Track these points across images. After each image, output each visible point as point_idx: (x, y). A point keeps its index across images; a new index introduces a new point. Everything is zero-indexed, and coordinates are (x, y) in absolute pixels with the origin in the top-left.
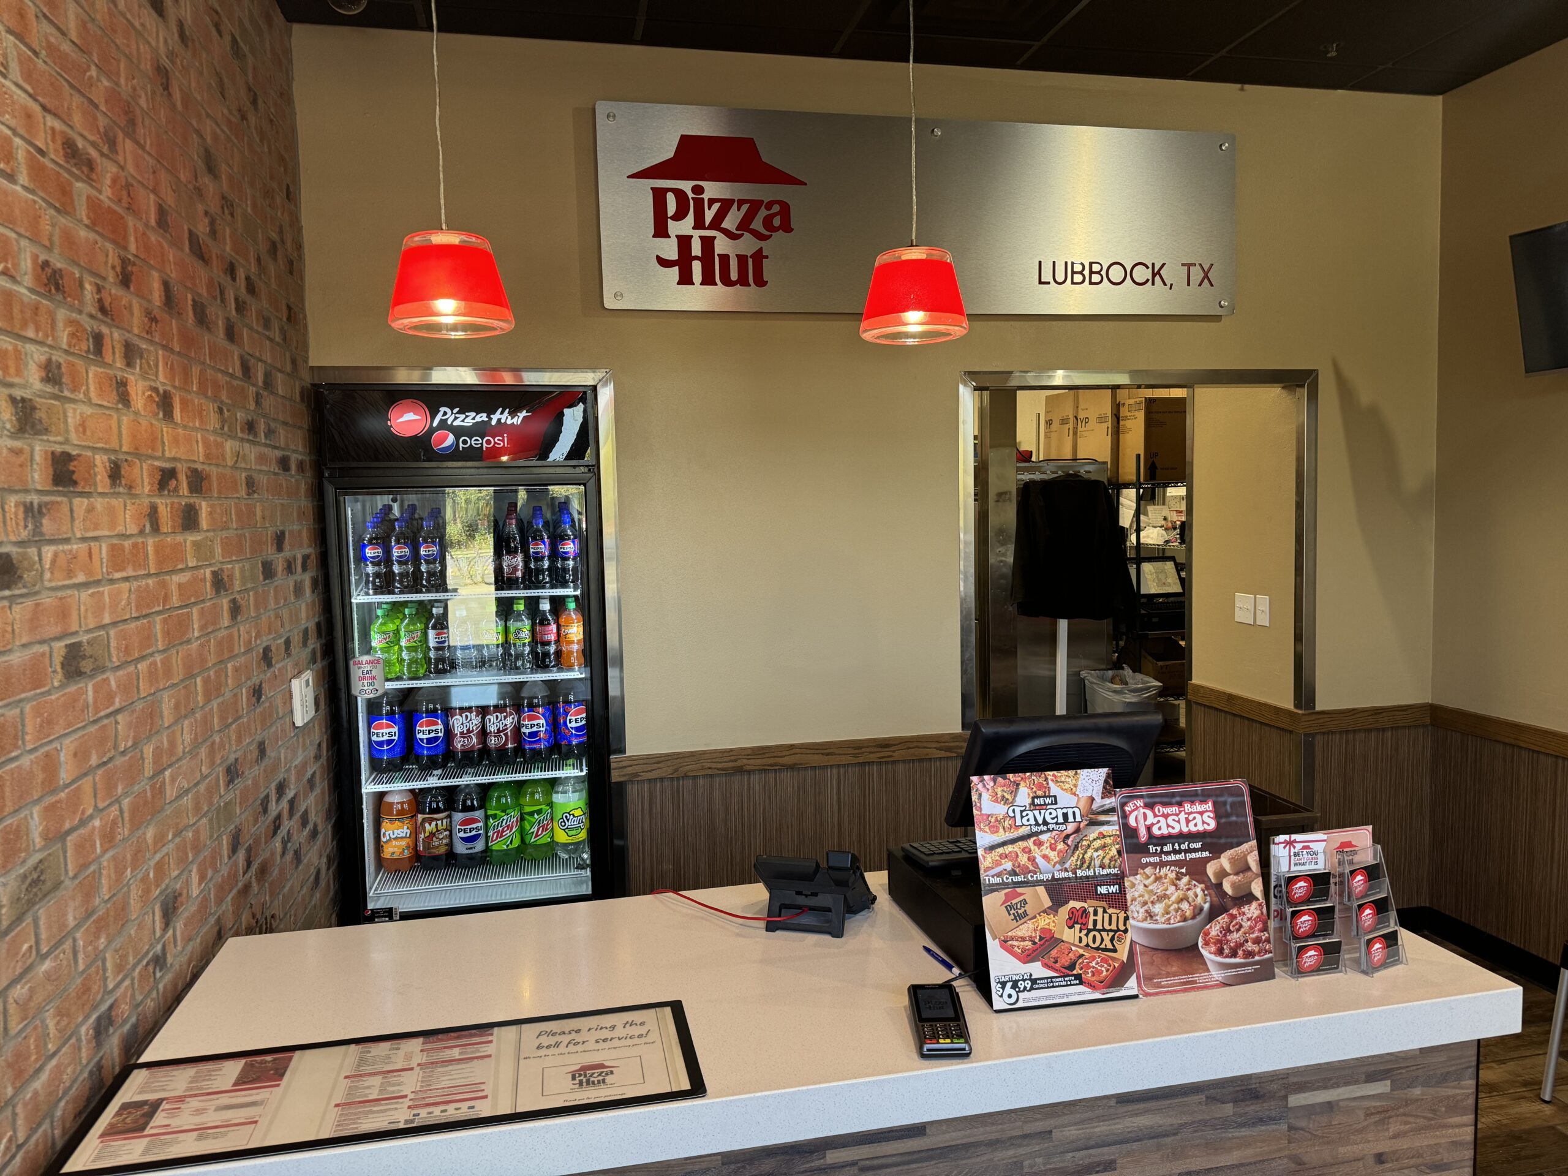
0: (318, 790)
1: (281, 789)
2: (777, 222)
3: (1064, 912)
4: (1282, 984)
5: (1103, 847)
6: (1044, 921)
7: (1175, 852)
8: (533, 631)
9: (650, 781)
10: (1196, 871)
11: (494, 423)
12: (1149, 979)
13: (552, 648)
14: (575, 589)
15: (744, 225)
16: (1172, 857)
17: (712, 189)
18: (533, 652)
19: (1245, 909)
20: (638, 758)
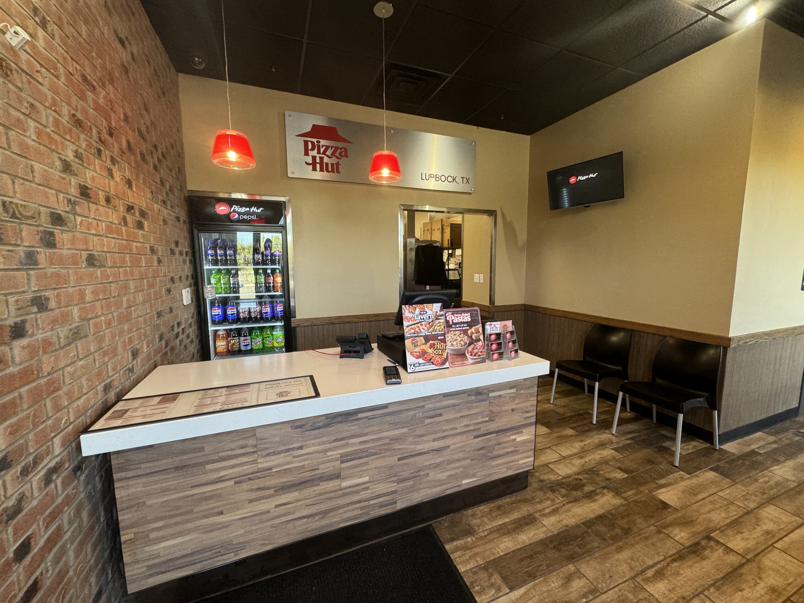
2: (343, 154)
3: (428, 344)
4: (488, 363)
5: (440, 326)
6: (423, 347)
7: (460, 327)
8: (265, 279)
9: (304, 326)
10: (465, 332)
11: (251, 211)
12: (452, 363)
13: (272, 285)
14: (279, 266)
15: (333, 154)
16: (459, 329)
17: (323, 142)
18: (265, 286)
20: (300, 319)
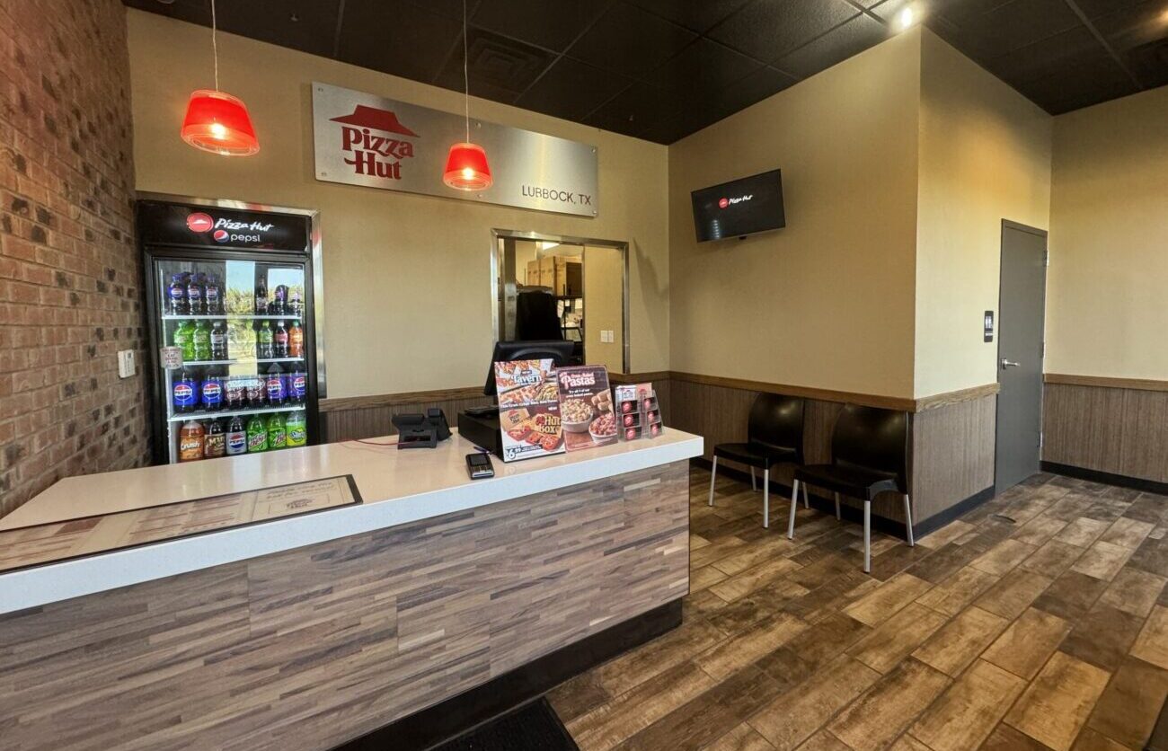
0: (137, 418)
1: (109, 410)
2: (406, 151)
3: (535, 418)
4: (621, 444)
5: (551, 391)
6: (527, 423)
7: (579, 393)
8: (274, 337)
9: (340, 411)
10: (587, 400)
11: (252, 229)
12: (569, 445)
13: (285, 346)
14: (299, 315)
15: (390, 151)
16: (578, 395)
17: (373, 132)
18: (275, 348)
19: (606, 415)
20: (333, 400)
